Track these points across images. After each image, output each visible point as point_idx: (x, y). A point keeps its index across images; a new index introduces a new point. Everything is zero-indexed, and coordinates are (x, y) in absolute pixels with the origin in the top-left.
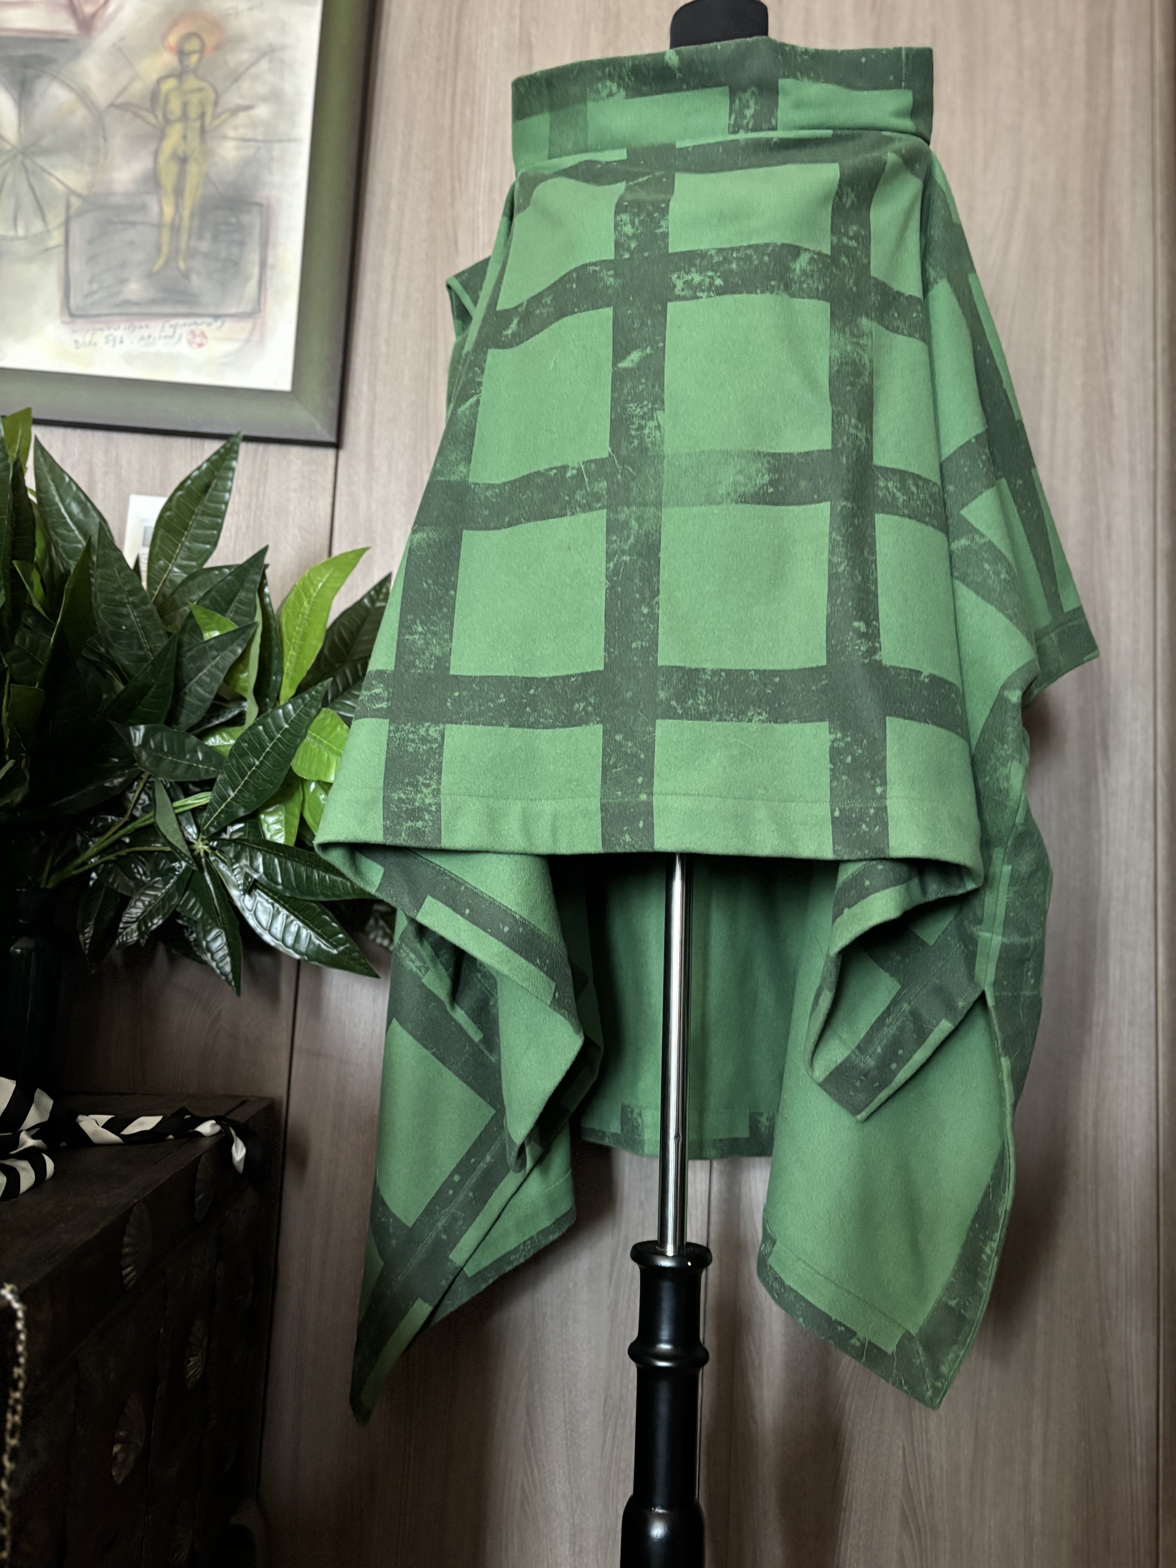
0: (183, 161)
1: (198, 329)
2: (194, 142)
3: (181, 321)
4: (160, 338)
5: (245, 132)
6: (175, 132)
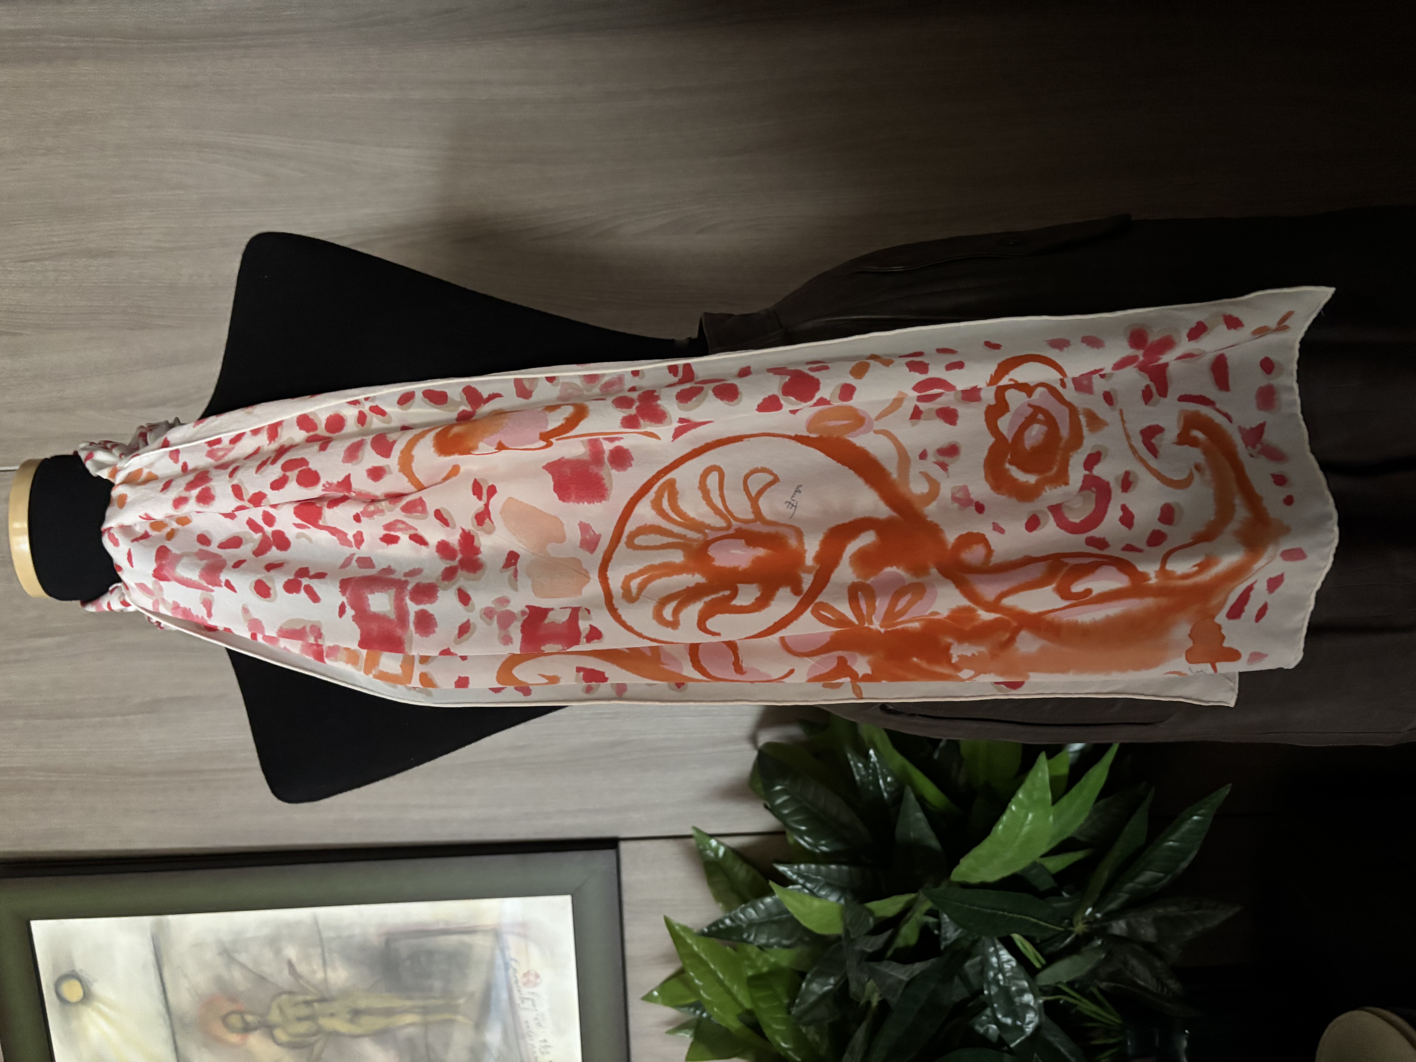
0: (356, 1014)
1: (521, 980)
2: (336, 1006)
3: (516, 994)
4: (536, 1010)
5: (316, 964)
6: (328, 1024)
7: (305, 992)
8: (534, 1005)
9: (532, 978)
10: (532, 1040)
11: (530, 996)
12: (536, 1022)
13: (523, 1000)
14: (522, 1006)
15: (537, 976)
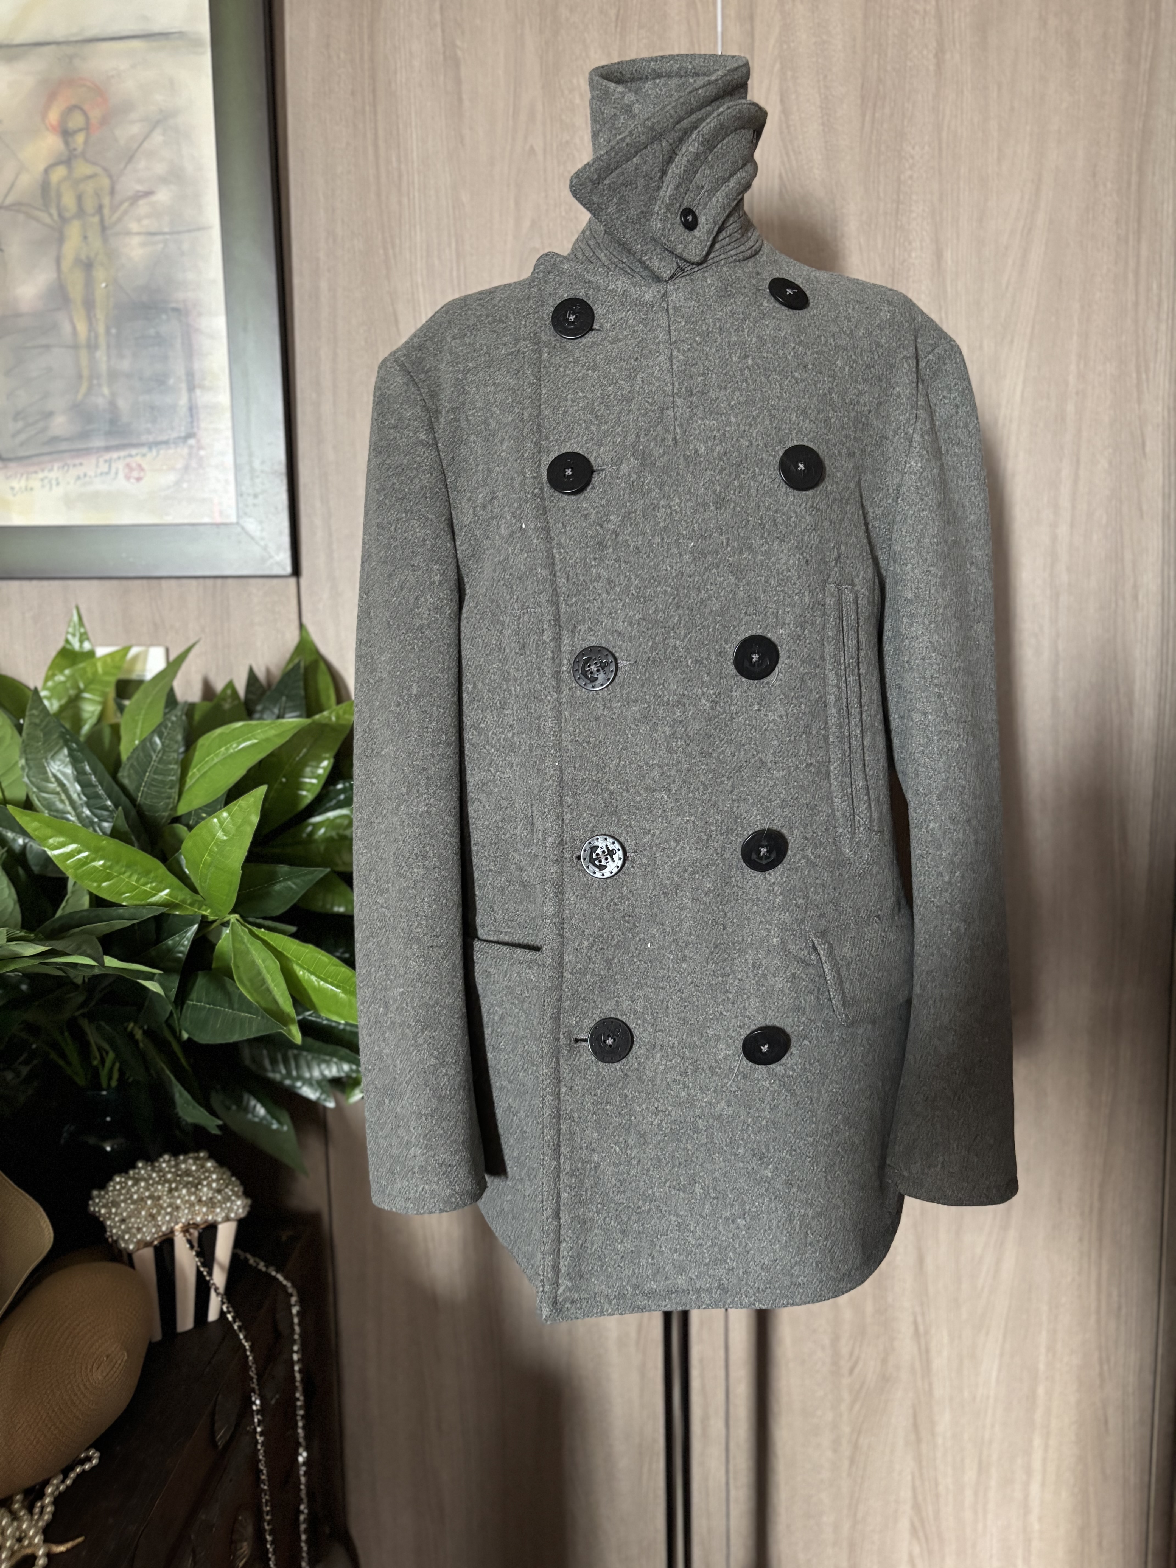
0: (88, 266)
1: (133, 462)
2: (96, 243)
3: (115, 455)
4: (96, 476)
5: (149, 224)
6: (74, 231)
7: (114, 209)
8: (102, 474)
9: (135, 474)
10: (59, 468)
11: (113, 470)
12: (82, 475)
13: (109, 462)
14: (101, 460)
15: (139, 479)
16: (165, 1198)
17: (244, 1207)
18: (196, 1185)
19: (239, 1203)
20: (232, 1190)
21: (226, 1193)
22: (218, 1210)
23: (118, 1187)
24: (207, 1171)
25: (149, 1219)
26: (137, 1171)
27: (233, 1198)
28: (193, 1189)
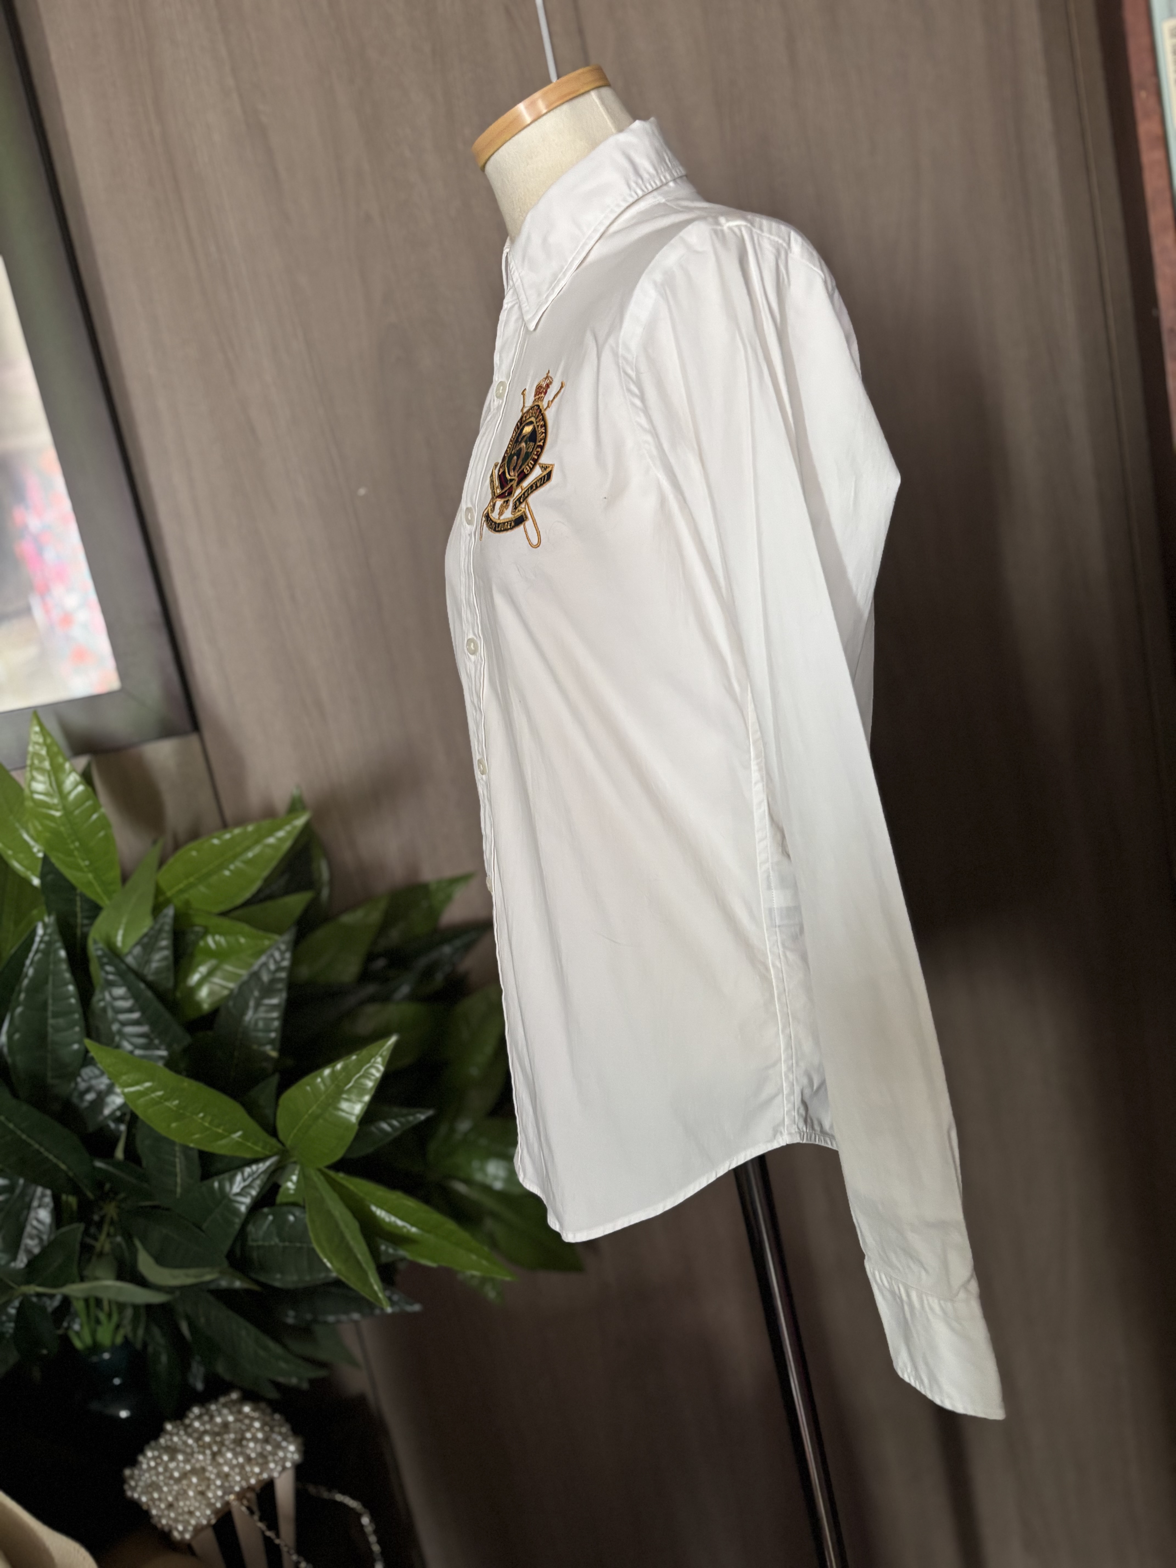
16: (210, 1468)
17: (298, 1450)
18: (240, 1441)
19: (292, 1448)
20: (280, 1433)
21: (275, 1440)
22: (272, 1465)
23: (152, 1464)
24: (247, 1416)
25: (199, 1497)
26: (168, 1437)
27: (284, 1444)
28: (238, 1449)
